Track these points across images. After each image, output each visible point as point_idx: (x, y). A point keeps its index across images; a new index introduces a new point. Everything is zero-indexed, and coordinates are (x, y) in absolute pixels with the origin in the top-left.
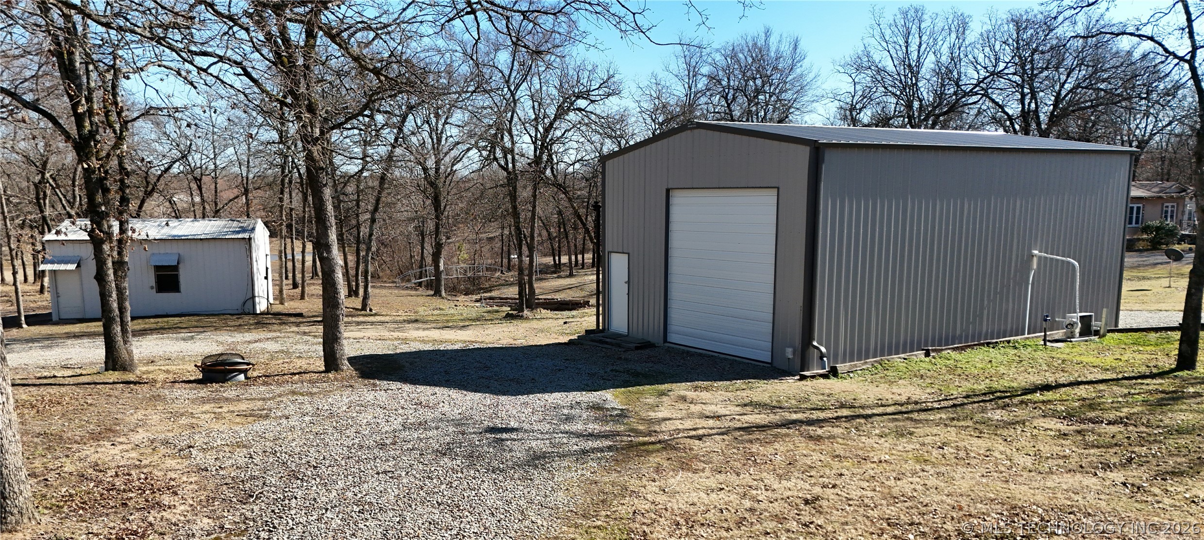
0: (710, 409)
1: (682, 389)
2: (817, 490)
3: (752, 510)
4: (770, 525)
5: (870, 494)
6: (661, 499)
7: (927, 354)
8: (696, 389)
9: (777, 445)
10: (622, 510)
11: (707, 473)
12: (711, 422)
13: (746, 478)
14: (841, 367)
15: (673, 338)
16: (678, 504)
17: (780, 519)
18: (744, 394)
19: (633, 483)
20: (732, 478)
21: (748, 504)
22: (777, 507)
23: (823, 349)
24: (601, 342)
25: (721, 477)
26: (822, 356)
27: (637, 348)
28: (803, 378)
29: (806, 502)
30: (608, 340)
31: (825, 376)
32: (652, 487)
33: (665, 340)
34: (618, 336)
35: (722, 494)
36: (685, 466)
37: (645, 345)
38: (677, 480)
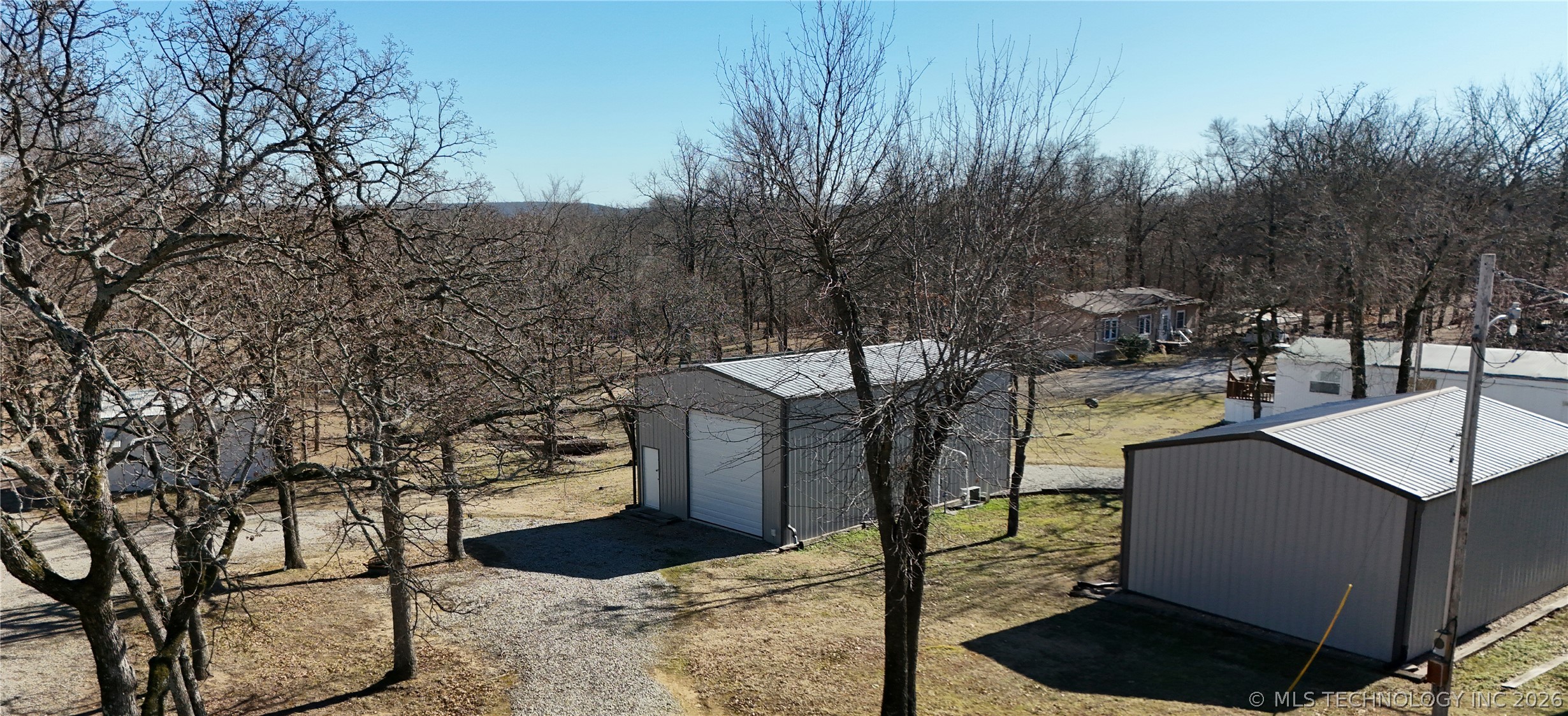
0: (723, 584)
1: (705, 566)
2: (771, 635)
3: (741, 647)
4: (748, 653)
5: (792, 635)
6: (701, 644)
7: (864, 527)
8: (713, 565)
9: (757, 610)
10: (685, 651)
11: (722, 629)
12: (723, 596)
13: (740, 631)
14: (805, 541)
15: (694, 514)
16: (709, 646)
17: (752, 650)
18: (742, 569)
19: (687, 637)
20: (733, 630)
21: (739, 644)
22: (751, 645)
23: (794, 530)
24: (640, 517)
25: (728, 631)
26: (794, 535)
27: (669, 523)
28: (781, 551)
29: (765, 641)
30: (645, 515)
31: (795, 549)
32: (696, 638)
33: (689, 516)
34: (651, 511)
35: (728, 640)
36: (711, 625)
37: (675, 520)
38: (708, 633)
